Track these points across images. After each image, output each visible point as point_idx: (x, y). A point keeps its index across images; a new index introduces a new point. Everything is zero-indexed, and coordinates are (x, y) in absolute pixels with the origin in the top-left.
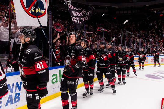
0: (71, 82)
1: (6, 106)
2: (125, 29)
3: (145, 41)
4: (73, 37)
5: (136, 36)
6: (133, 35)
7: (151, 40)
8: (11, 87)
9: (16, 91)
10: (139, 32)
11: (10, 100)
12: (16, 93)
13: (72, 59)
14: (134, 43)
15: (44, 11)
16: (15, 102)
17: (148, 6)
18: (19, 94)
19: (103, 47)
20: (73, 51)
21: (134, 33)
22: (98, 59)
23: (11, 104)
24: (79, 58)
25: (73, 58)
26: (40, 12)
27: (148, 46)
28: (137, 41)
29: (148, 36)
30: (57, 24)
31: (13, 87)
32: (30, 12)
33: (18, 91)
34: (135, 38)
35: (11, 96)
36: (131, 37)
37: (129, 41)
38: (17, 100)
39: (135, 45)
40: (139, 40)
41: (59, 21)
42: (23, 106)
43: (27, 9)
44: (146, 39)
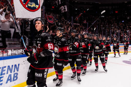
0: (39, 75)
1: (6, 83)
2: (106, 22)
3: (123, 32)
4: (39, 23)
5: (115, 28)
6: (112, 27)
7: (128, 31)
8: (11, 68)
9: (14, 72)
10: (118, 24)
11: (9, 78)
12: (14, 73)
13: (38, 48)
14: (113, 33)
15: (38, 6)
16: (14, 80)
17: (126, 2)
18: (17, 74)
19: (74, 35)
20: (39, 39)
21: (114, 25)
22: (71, 47)
23: (10, 82)
24: (45, 46)
25: (39, 46)
26: (35, 7)
27: (125, 36)
28: (116, 32)
29: (126, 28)
30: (49, 17)
31: (12, 68)
32: (27, 6)
33: (16, 72)
34: (115, 29)
35: (10, 75)
36: (111, 29)
37: (109, 32)
38: (15, 78)
39: (114, 35)
40: (118, 31)
41: (51, 14)
42: (20, 84)
43: (24, 4)
44: (124, 31)
